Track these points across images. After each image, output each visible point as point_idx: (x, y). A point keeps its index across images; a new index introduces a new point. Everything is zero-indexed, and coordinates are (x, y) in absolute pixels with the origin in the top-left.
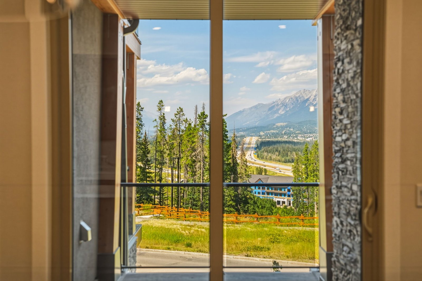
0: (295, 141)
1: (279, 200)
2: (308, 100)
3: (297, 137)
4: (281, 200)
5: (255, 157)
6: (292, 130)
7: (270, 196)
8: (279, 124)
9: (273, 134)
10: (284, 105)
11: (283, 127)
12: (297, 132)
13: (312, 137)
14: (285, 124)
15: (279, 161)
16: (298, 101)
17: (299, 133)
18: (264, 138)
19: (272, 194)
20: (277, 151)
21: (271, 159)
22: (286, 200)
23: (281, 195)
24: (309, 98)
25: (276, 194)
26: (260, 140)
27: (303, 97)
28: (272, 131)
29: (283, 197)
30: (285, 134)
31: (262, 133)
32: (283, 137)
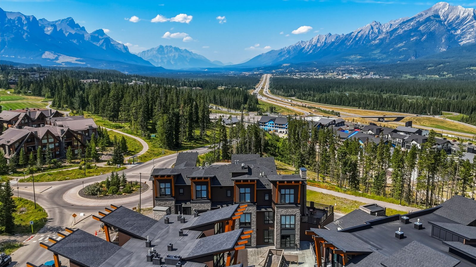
0: (295, 77)
1: (281, 130)
2: (304, 48)
3: (295, 74)
4: (282, 131)
5: (269, 92)
6: (293, 69)
7: (277, 128)
8: (285, 65)
9: (280, 72)
10: (289, 52)
11: (287, 67)
12: (296, 71)
13: (305, 75)
14: (288, 65)
15: (284, 96)
16: (297, 48)
17: (297, 72)
18: (275, 76)
19: (277, 127)
20: (282, 88)
21: (279, 94)
22: (285, 131)
23: (282, 128)
24: (305, 47)
25: (280, 128)
26: (272, 77)
27: (301, 46)
28: (280, 70)
29: (283, 129)
30: (288, 72)
31: (274, 71)
32: (287, 75)
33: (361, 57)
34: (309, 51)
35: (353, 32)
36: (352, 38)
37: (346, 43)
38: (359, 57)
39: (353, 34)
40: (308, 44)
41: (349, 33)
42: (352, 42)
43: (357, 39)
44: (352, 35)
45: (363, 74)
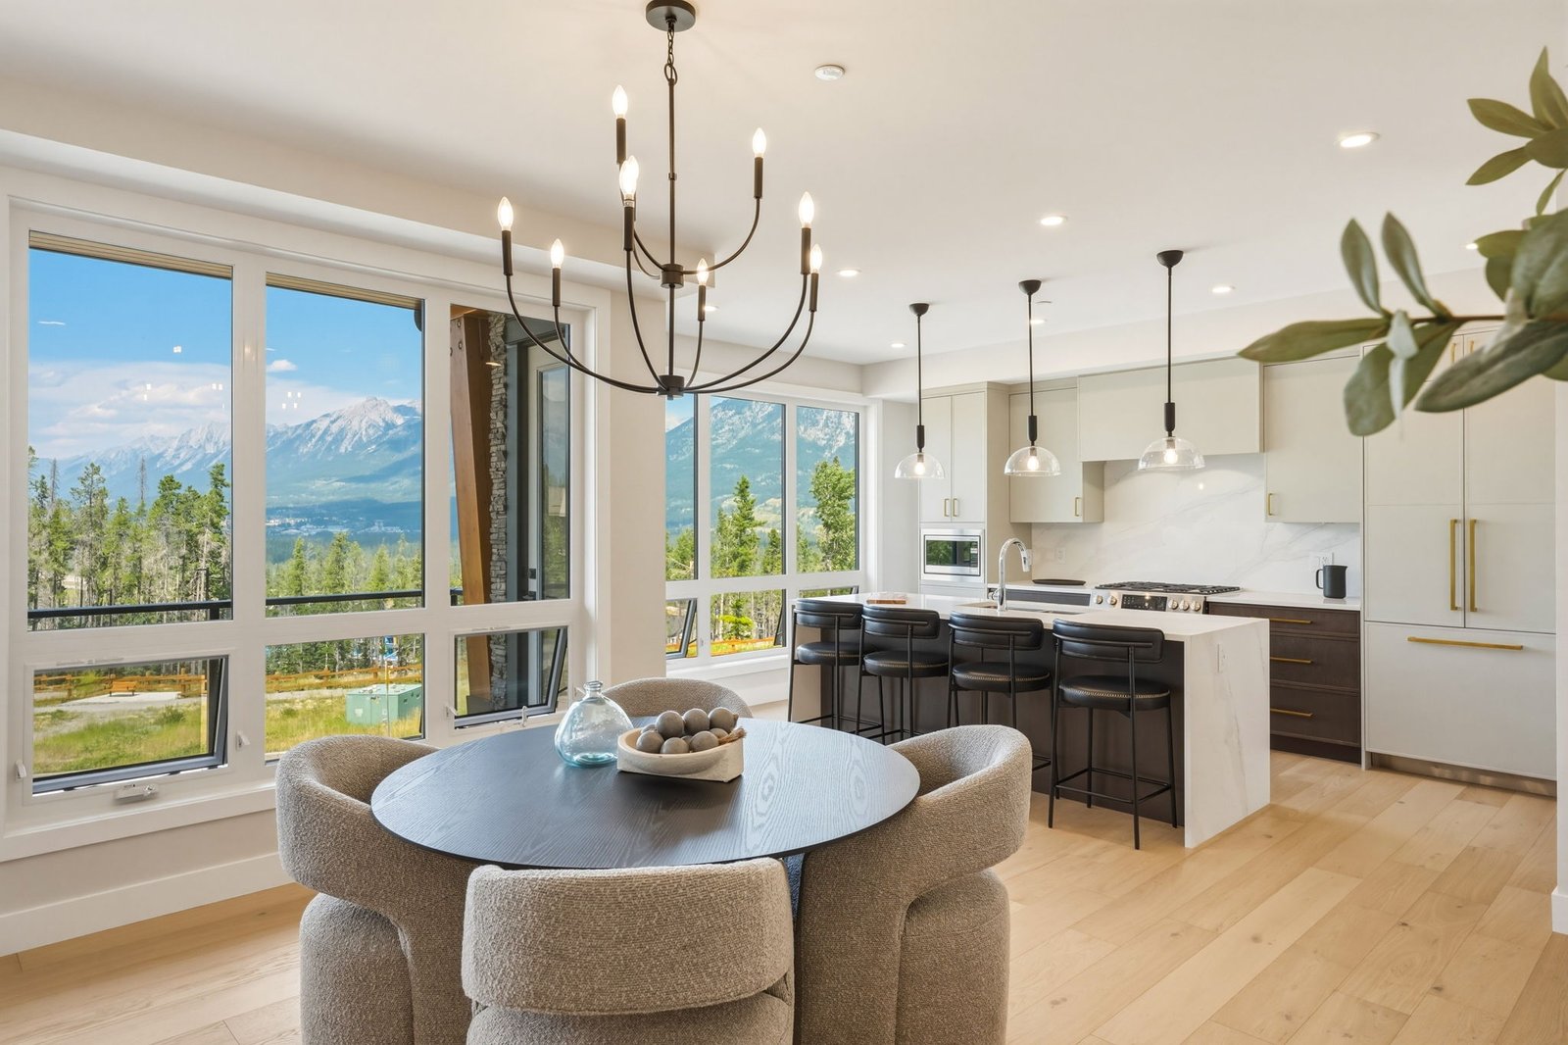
33: (342, 484)
34: (181, 464)
35: (314, 421)
36: (313, 436)
37: (298, 448)
38: (338, 484)
39: (314, 425)
40: (175, 444)
41: (304, 421)
42: (315, 446)
43: (329, 439)
44: (312, 428)
45: (357, 523)
